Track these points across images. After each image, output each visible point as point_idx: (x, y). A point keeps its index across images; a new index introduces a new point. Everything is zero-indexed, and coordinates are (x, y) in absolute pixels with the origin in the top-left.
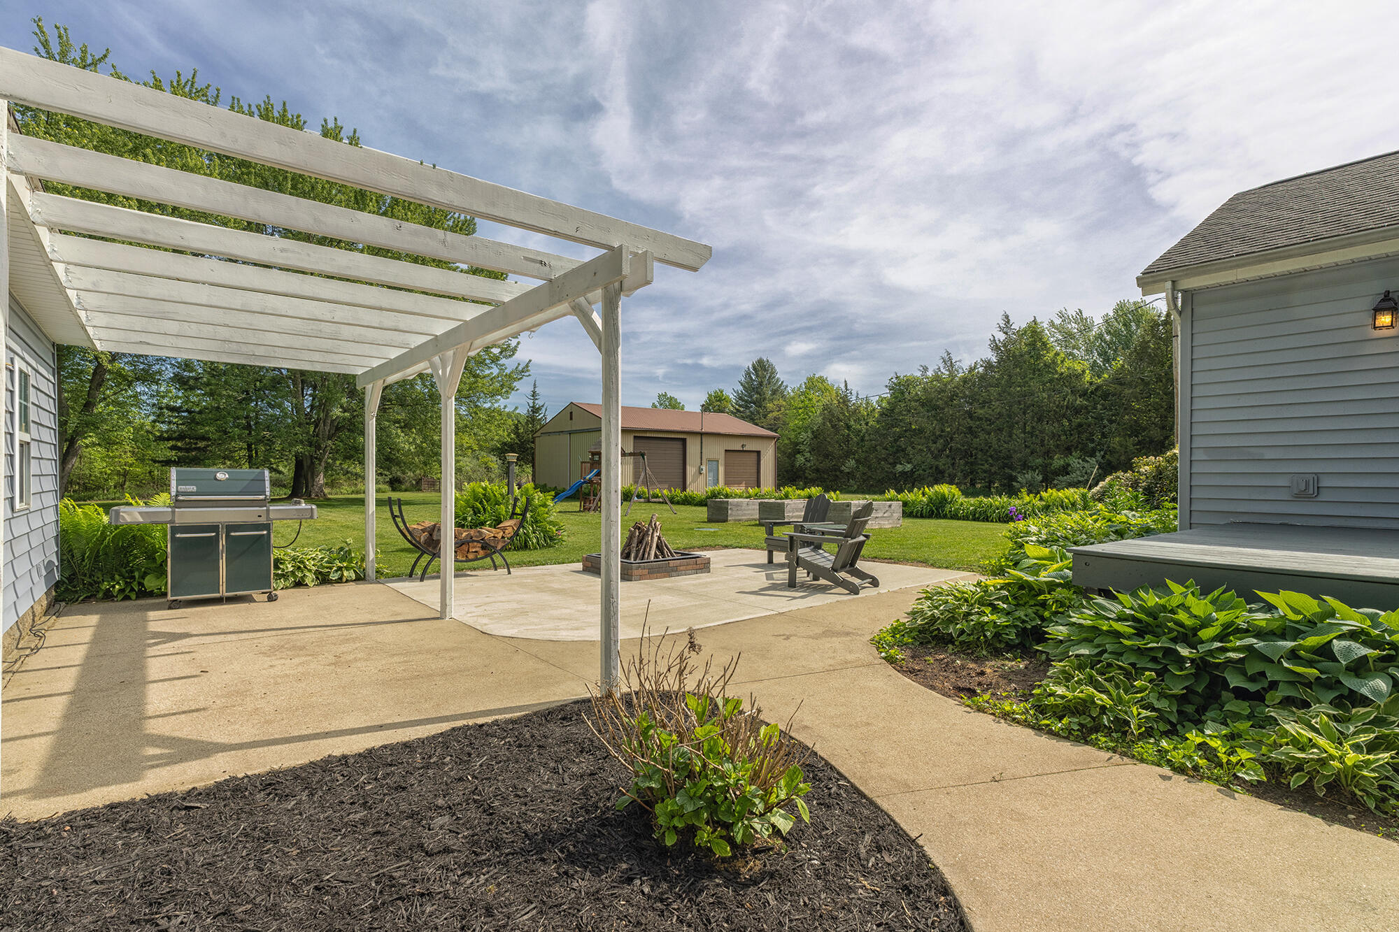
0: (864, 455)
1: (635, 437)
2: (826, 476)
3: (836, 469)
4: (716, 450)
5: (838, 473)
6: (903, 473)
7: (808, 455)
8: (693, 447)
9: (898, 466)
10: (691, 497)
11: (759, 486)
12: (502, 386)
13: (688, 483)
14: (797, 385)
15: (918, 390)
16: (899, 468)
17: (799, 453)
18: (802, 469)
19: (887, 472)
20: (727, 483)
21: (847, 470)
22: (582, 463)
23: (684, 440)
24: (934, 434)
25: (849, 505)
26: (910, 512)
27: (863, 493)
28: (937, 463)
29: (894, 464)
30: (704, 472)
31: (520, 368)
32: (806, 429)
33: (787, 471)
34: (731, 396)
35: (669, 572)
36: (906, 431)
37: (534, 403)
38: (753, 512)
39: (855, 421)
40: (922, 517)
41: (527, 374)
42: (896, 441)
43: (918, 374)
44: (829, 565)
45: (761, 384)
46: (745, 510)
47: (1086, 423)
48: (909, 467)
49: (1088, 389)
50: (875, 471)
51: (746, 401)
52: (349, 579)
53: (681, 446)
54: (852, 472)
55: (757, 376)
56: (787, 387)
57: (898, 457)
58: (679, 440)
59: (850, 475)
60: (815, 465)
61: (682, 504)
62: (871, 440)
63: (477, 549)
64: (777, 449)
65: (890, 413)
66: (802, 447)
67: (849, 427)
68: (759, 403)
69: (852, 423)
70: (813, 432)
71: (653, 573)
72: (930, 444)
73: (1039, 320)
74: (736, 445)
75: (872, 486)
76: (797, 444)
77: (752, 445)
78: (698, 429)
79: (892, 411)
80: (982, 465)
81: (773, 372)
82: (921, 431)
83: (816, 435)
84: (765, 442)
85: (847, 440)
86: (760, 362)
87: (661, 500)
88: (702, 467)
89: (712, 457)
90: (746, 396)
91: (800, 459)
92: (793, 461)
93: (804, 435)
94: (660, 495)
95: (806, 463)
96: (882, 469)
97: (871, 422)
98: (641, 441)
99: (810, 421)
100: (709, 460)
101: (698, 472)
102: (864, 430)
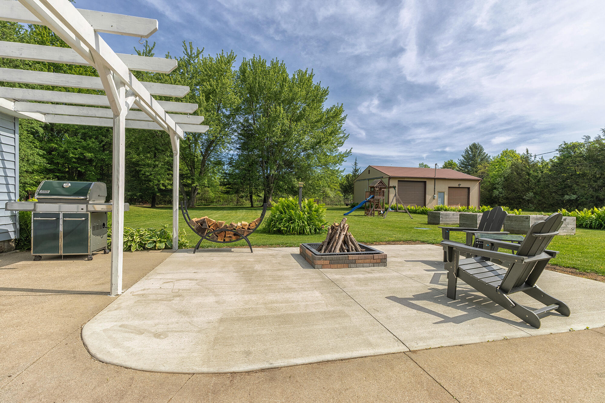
0: (539, 190)
1: (398, 181)
2: (512, 202)
3: (520, 198)
4: (443, 187)
5: (521, 200)
6: (569, 200)
7: (501, 190)
8: (430, 186)
9: (566, 196)
10: (426, 210)
12: (339, 160)
13: (427, 203)
14: (496, 155)
15: (583, 150)
17: (495, 189)
18: (497, 197)
19: (557, 200)
20: (449, 204)
21: (527, 198)
22: (366, 192)
23: (425, 182)
24: (595, 176)
25: (528, 218)
26: (581, 224)
27: (539, 211)
28: (597, 194)
29: (563, 195)
30: (436, 198)
31: (347, 152)
32: (500, 177)
34: (457, 163)
35: (349, 263)
36: (572, 175)
37: (355, 167)
38: (456, 219)
39: (534, 171)
40: (591, 228)
41: (350, 154)
42: (564, 181)
43: (582, 142)
44: (496, 282)
45: (474, 156)
46: (451, 218)
48: (574, 197)
50: (548, 199)
51: (466, 165)
52: (159, 248)
53: (424, 185)
54: (531, 199)
55: (472, 152)
56: (490, 156)
57: (566, 191)
58: (423, 182)
59: (529, 201)
60: (505, 195)
61: (421, 214)
62: (545, 181)
63: (231, 235)
64: (481, 187)
65: (559, 165)
66: (497, 186)
67: (529, 174)
68: (473, 166)
69: (531, 172)
70: (505, 178)
71: (334, 264)
72: (592, 183)
74: (455, 184)
75: (545, 207)
76: (494, 185)
77: (464, 185)
78: (433, 176)
79: (562, 164)
81: (482, 149)
82: (584, 175)
84: (473, 183)
85: (528, 181)
86: (474, 145)
87: (404, 211)
88: (435, 196)
89: (441, 190)
90: (465, 162)
91: (496, 193)
92: (492, 193)
93: (499, 179)
94: (409, 209)
95: (500, 195)
96: (553, 198)
97: (545, 171)
98: (400, 183)
99: (502, 172)
100: (439, 192)
101: (432, 198)
102: (540, 176)
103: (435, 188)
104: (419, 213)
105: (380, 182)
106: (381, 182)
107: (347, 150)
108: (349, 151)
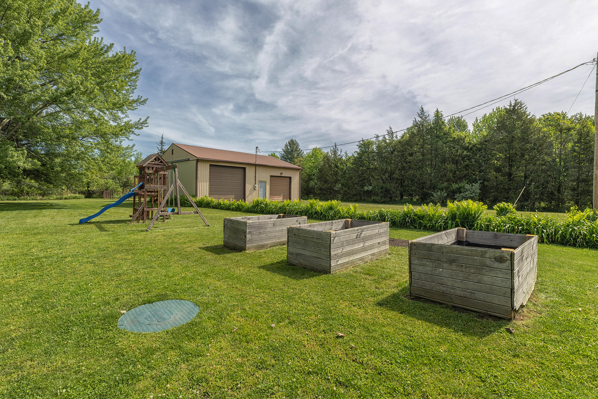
0: (345, 181)
1: (210, 165)
2: (325, 192)
3: (331, 188)
4: (264, 175)
5: (332, 191)
6: (367, 192)
7: (316, 181)
8: (250, 173)
10: (242, 206)
11: (290, 199)
13: (246, 196)
14: (308, 152)
15: (375, 147)
16: (366, 188)
17: (311, 180)
18: (313, 188)
19: (358, 190)
20: (271, 195)
21: (337, 189)
23: (244, 169)
24: (383, 171)
28: (386, 186)
29: (362, 186)
30: (257, 188)
31: (141, 121)
32: (316, 167)
33: (305, 190)
34: (279, 156)
37: (162, 148)
39: (341, 164)
41: (146, 125)
43: (374, 140)
45: (292, 150)
47: (471, 165)
48: (370, 188)
49: (468, 147)
50: (352, 190)
53: (242, 172)
54: (339, 190)
55: (290, 147)
56: (304, 152)
57: (364, 183)
58: (241, 168)
59: (338, 192)
60: (319, 186)
62: (349, 174)
64: (301, 176)
65: (359, 160)
66: (313, 177)
67: (337, 167)
68: (291, 159)
69: (339, 165)
70: (319, 169)
72: (382, 176)
73: (439, 110)
74: (277, 173)
75: (350, 197)
76: (311, 176)
77: (286, 174)
78: (253, 162)
79: (361, 158)
80: (412, 187)
81: (298, 145)
82: (376, 169)
83: (321, 171)
84: (294, 172)
85: (336, 174)
86: (292, 141)
88: (255, 185)
89: (262, 179)
90: (285, 156)
91: (312, 183)
92: (309, 184)
93: (315, 171)
94: (222, 203)
95: (315, 185)
96: (356, 188)
97: (349, 165)
98: (212, 168)
99: (317, 163)
100: (260, 182)
101: (253, 189)
102: (345, 168)
103: (256, 177)
104: (233, 210)
105: (155, 159)
106: (159, 159)
107: (140, 119)
108: (144, 121)
